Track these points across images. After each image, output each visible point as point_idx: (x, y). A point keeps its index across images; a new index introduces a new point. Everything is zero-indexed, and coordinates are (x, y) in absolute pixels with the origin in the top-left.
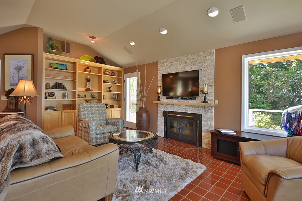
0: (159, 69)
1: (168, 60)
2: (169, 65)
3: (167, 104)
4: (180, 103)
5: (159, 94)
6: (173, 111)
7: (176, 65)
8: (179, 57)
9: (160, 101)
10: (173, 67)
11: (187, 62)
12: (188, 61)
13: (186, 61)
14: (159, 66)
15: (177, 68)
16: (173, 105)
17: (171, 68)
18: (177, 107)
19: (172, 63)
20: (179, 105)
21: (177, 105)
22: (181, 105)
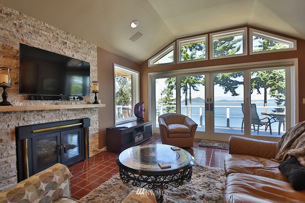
1: (25, 16)
2: (26, 28)
3: (25, 112)
7: (46, 38)
8: (52, 27)
9: (8, 104)
10: (39, 38)
15: (49, 44)
16: (42, 111)
17: (33, 37)
18: (52, 114)
19: (35, 29)
20: (56, 110)
21: (51, 110)
22: (59, 110)
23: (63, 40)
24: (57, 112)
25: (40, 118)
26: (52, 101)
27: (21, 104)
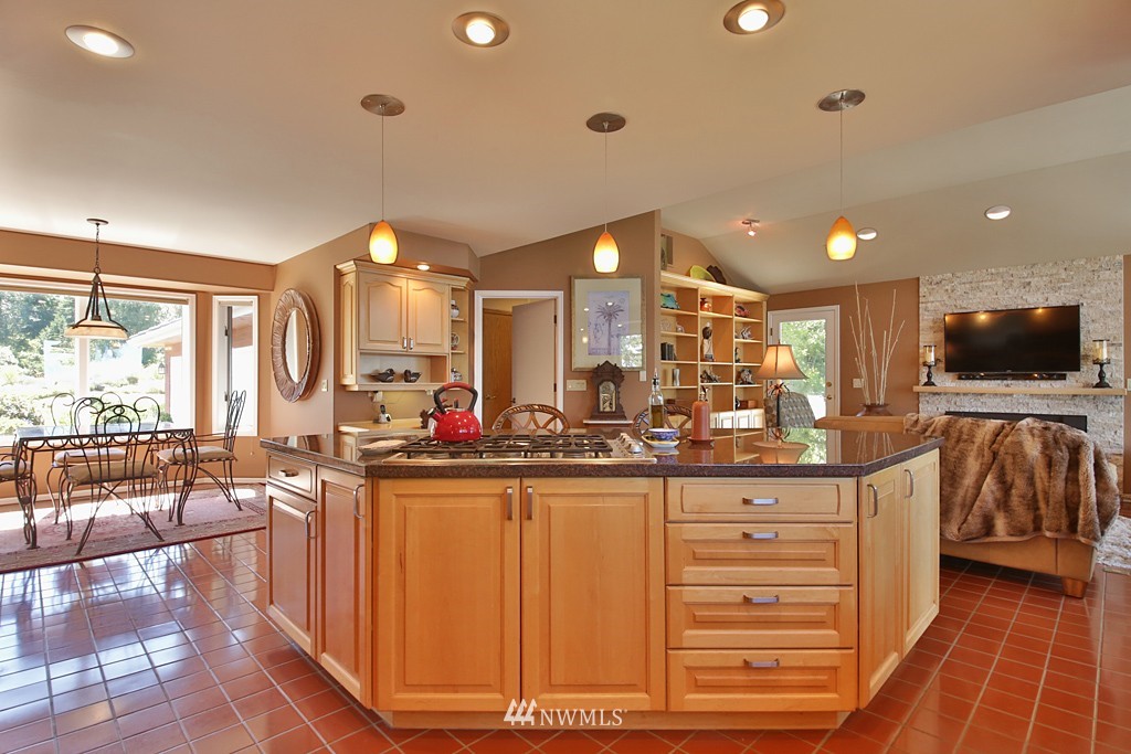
0: (921, 300)
1: (959, 274)
2: (960, 290)
3: (958, 394)
4: (1008, 390)
5: (930, 367)
6: (980, 411)
7: (990, 290)
8: (1001, 270)
9: (933, 384)
10: (979, 294)
11: (1029, 283)
12: (1034, 281)
13: (1027, 280)
14: (923, 290)
15: (995, 296)
16: (981, 394)
17: (970, 296)
18: (998, 400)
19: (973, 285)
20: (1005, 395)
21: (996, 394)
22: (1011, 395)
23: (1023, 280)
24: (1009, 398)
25: (980, 404)
26: (999, 382)
27: (953, 385)
